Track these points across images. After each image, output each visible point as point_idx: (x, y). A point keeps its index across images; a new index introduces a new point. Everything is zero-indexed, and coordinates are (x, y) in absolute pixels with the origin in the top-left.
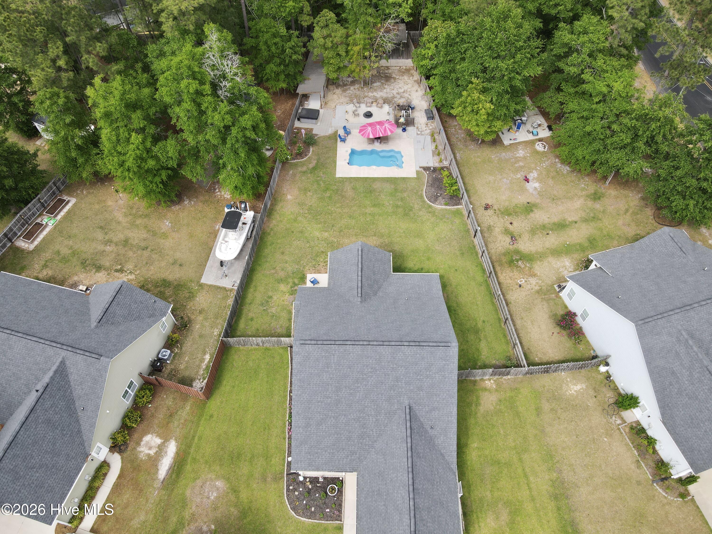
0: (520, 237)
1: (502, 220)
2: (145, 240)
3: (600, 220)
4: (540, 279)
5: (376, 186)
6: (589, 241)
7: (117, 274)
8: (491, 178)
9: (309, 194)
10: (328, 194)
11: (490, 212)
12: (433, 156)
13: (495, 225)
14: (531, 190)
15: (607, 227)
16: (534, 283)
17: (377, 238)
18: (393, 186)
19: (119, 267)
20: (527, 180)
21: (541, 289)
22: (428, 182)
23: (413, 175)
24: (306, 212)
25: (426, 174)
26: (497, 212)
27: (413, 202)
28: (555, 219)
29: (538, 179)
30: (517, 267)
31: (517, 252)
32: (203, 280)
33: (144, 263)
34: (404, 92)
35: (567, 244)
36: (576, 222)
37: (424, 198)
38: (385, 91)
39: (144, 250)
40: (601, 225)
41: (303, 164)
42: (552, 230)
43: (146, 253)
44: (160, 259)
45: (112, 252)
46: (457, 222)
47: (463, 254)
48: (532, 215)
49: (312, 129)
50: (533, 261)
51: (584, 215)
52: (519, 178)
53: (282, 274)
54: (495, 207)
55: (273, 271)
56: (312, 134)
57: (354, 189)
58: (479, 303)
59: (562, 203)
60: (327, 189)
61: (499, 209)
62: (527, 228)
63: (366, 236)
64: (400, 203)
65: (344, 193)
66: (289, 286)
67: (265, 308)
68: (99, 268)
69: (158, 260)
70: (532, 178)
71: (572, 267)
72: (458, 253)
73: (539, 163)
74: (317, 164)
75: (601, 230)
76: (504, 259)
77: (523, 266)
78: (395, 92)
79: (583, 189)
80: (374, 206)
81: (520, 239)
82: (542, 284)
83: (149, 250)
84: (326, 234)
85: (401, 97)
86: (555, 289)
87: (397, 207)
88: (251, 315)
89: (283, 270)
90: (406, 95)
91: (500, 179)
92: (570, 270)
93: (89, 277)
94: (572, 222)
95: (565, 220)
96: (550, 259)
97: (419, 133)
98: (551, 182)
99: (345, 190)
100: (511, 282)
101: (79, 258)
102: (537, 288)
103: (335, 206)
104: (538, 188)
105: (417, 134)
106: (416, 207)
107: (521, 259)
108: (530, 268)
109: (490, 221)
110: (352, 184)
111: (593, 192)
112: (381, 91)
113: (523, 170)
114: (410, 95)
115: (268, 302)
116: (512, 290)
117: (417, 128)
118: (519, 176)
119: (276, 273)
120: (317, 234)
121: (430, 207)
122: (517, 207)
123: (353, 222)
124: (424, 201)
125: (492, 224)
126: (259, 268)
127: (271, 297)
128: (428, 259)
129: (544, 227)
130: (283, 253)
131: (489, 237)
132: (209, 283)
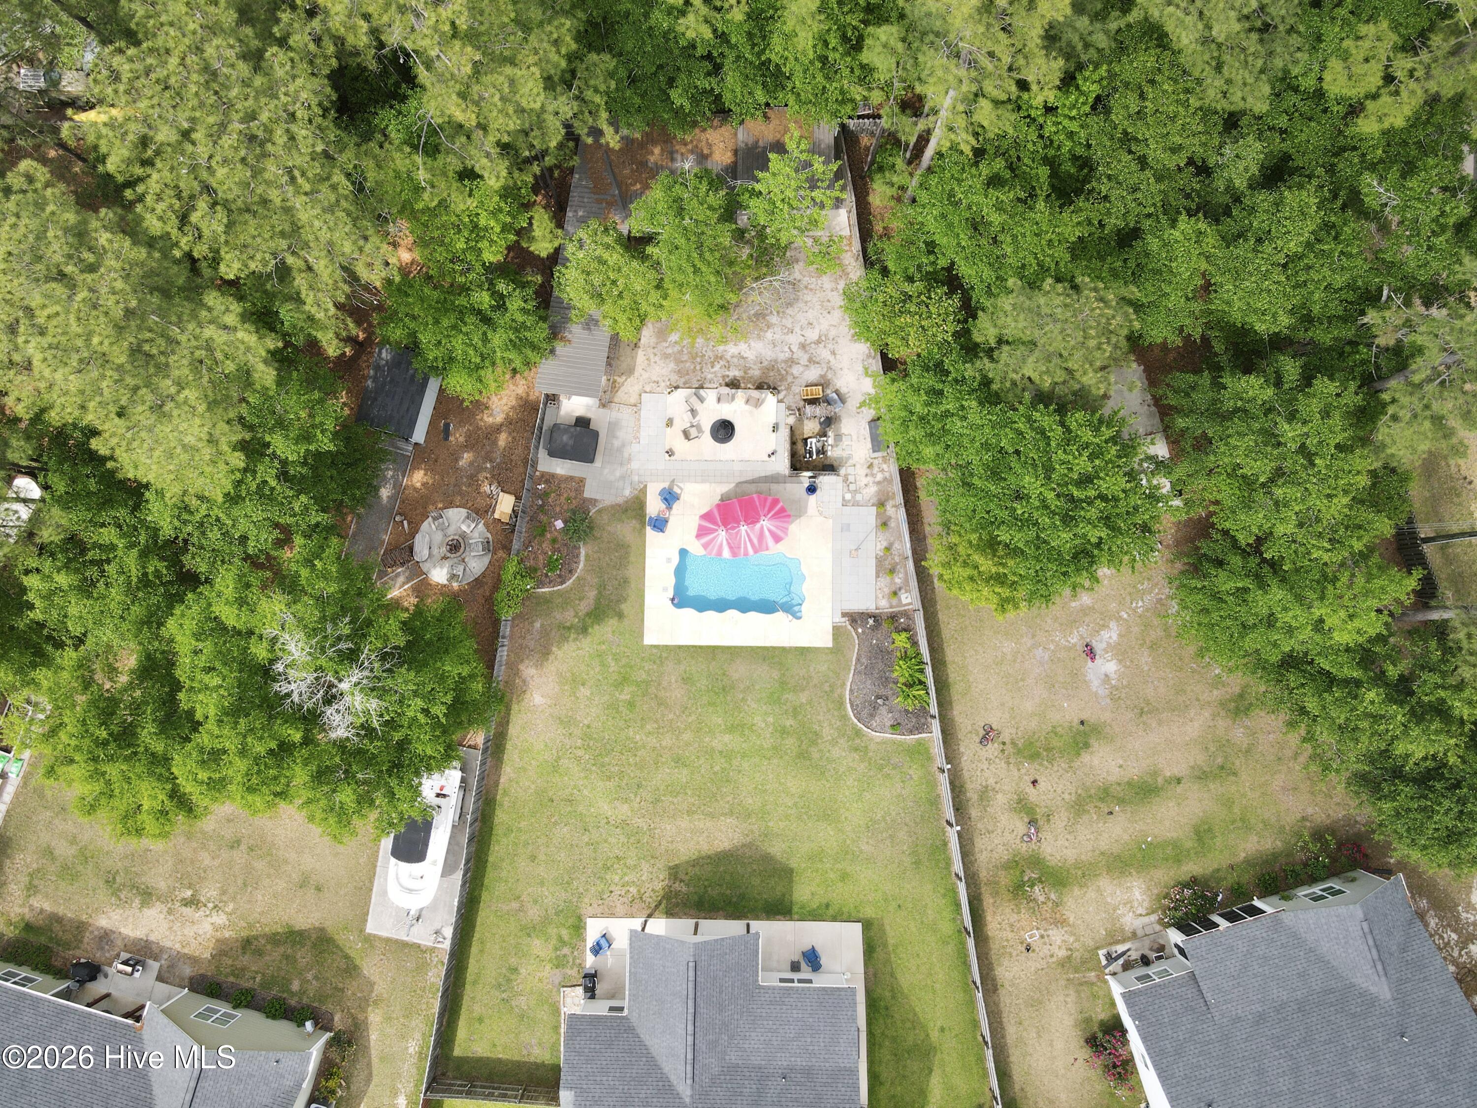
0: (1049, 821)
1: (1016, 773)
2: (229, 821)
3: (1235, 774)
4: (1072, 934)
5: (739, 671)
6: (1197, 832)
7: (188, 911)
8: (1008, 647)
9: (584, 692)
10: (625, 696)
11: (993, 749)
12: (877, 576)
13: (998, 787)
14: (1095, 684)
15: (1244, 795)
16: (1059, 942)
17: (735, 822)
18: (776, 674)
19: (189, 893)
20: (1090, 652)
21: (1069, 958)
22: (858, 660)
23: (825, 640)
24: (579, 743)
25: (854, 635)
26: (1009, 748)
27: (821, 718)
28: (1134, 771)
29: (1120, 652)
30: (1030, 900)
31: (1036, 861)
32: (371, 928)
33: (240, 882)
34: (818, 342)
35: (1146, 842)
36: (1179, 781)
37: (845, 709)
38: (769, 335)
39: (232, 847)
40: (1233, 788)
41: (566, 600)
42: (1121, 801)
43: (240, 856)
44: (272, 871)
45: (166, 852)
46: (915, 777)
47: (917, 863)
48: (1086, 757)
49: (581, 481)
50: (1064, 886)
51: (1200, 759)
52: (1075, 645)
53: (534, 913)
54: (1006, 736)
55: (515, 905)
56: (585, 500)
57: (686, 680)
58: (938, 986)
59: (1160, 723)
60: (624, 680)
61: (1013, 743)
62: (1066, 796)
63: (712, 816)
64: (789, 722)
65: (662, 694)
66: (551, 947)
67: (504, 995)
68: (147, 896)
69: (269, 876)
70: (1104, 645)
71: (1146, 904)
72: (907, 861)
73: (1128, 599)
74: (598, 600)
75: (1228, 803)
76: (1005, 879)
77: (1042, 899)
78: (794, 340)
79: (1217, 682)
80: (731, 729)
81: (1046, 827)
82: (1076, 945)
83: (243, 847)
84: (624, 810)
85: (810, 360)
86: (1100, 962)
87: (784, 732)
88: (477, 1009)
89: (536, 902)
90: (824, 353)
91: (1029, 650)
92: (1140, 911)
93: (131, 920)
94: (1168, 781)
95: (1155, 774)
96: (1105, 883)
97: (848, 496)
98: (1145, 659)
99: (665, 684)
100: (1010, 935)
101: (97, 866)
102: (1062, 953)
103: (642, 727)
104: (1113, 676)
105: (845, 503)
106: (827, 733)
107: (1041, 882)
108: (1057, 904)
109: (987, 774)
110: (682, 667)
111: (1237, 690)
112: (759, 337)
113: (1087, 620)
114: (833, 353)
115: (509, 981)
116: (1011, 955)
117: (846, 480)
118: (1074, 639)
119: (521, 909)
120: (605, 808)
121: (858, 733)
122: (1056, 734)
123: (683, 775)
124: (845, 717)
125: (991, 781)
126: (485, 896)
127: (515, 970)
128: (844, 877)
129: (1105, 794)
130: (533, 858)
131: (982, 818)
132: (384, 934)
